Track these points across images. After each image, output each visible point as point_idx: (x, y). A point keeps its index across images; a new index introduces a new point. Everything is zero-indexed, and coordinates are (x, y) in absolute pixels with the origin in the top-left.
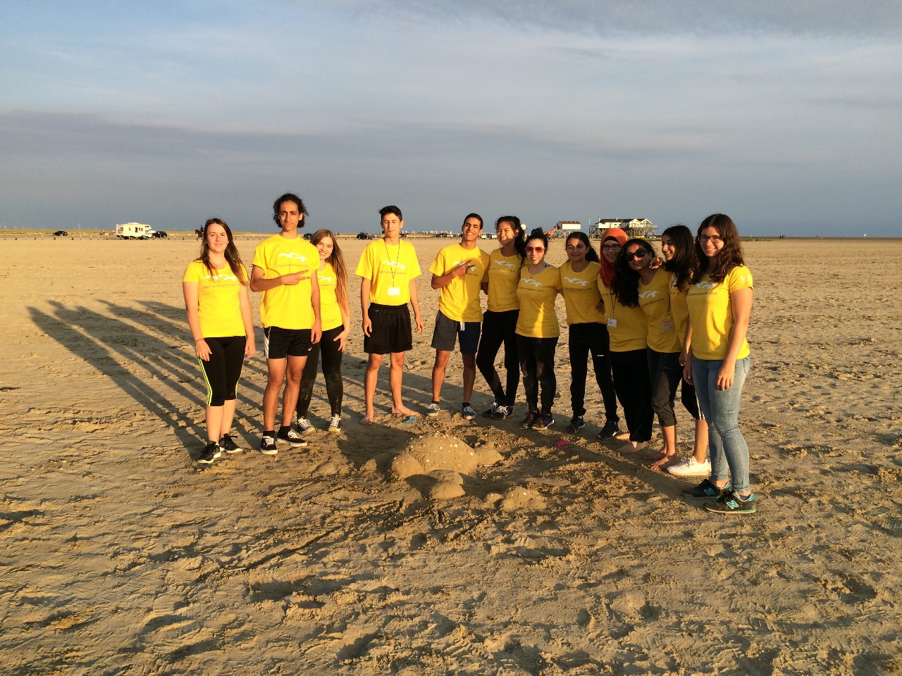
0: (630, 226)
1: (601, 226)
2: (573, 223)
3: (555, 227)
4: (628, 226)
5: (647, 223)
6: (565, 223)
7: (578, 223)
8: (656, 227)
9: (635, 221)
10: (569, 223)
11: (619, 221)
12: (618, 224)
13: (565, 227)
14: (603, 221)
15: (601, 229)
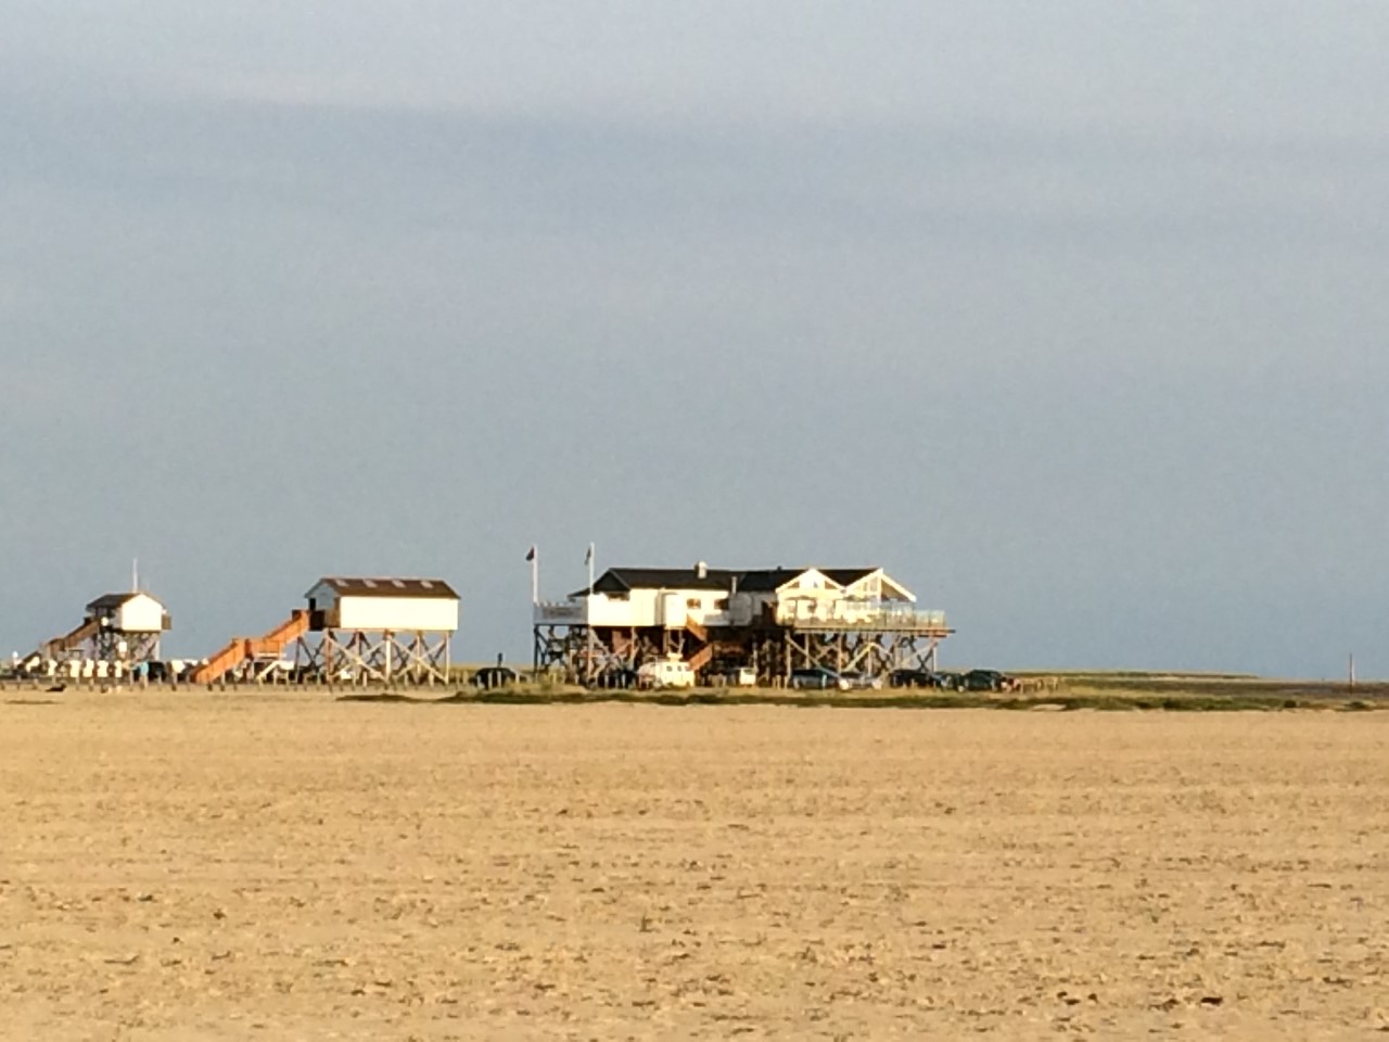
0: (782, 614)
1: (603, 611)
2: (413, 589)
3: (296, 614)
4: (769, 611)
5: (888, 595)
6: (357, 588)
7: (441, 590)
8: (938, 618)
9: (812, 581)
10: (385, 589)
11: (716, 580)
12: (709, 598)
13: (356, 613)
14: (616, 584)
15: (605, 633)
